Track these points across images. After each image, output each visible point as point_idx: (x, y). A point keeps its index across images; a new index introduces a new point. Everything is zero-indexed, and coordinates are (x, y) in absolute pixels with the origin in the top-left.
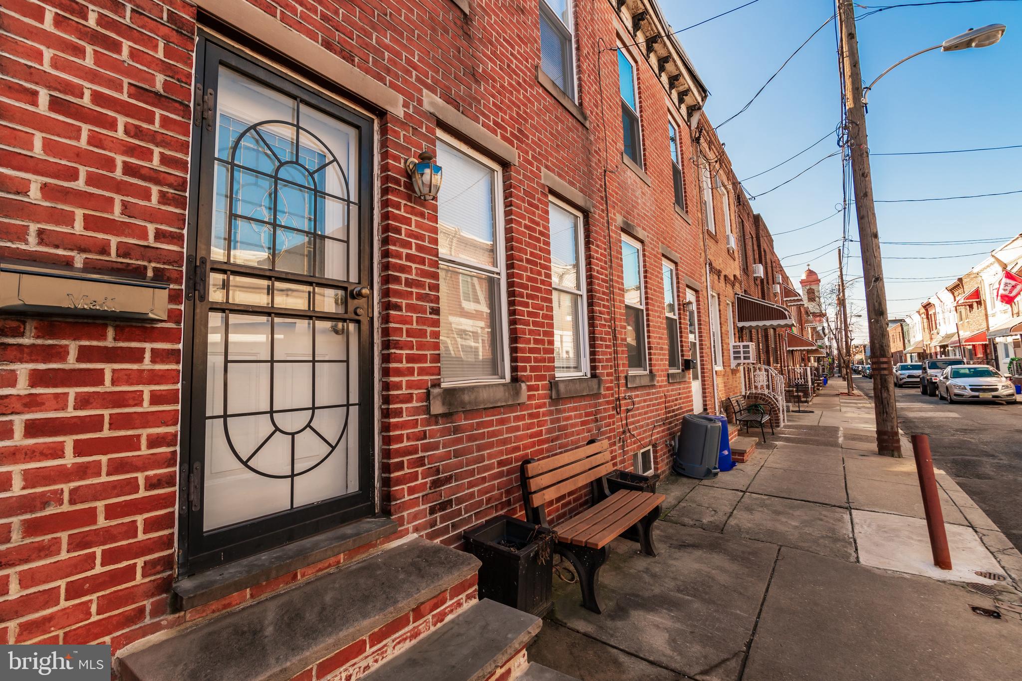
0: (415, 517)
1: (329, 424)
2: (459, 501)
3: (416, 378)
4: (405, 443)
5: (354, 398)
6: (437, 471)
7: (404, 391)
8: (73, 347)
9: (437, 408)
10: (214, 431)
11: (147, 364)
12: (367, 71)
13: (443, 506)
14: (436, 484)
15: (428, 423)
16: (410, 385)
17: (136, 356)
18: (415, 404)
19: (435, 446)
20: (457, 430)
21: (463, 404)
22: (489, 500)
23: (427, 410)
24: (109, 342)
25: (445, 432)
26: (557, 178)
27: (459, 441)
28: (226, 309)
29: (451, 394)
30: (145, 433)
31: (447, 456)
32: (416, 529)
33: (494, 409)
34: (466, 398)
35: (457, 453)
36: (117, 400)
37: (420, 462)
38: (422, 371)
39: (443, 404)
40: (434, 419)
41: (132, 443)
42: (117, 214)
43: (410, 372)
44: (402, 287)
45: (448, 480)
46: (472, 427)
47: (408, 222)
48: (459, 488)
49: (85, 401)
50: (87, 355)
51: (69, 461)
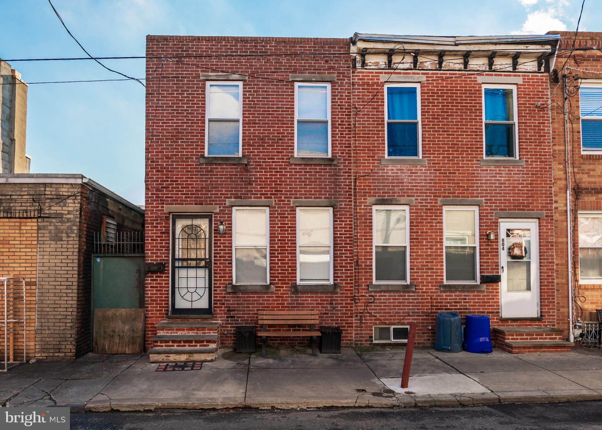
0: (221, 317)
1: (201, 291)
2: (238, 317)
3: (222, 282)
4: (218, 298)
5: (207, 286)
6: (230, 307)
7: (218, 285)
8: (155, 276)
9: (229, 290)
10: (177, 290)
11: (164, 278)
12: (207, 204)
13: (231, 317)
14: (228, 310)
15: (226, 294)
16: (220, 284)
17: (162, 277)
18: (222, 289)
19: (230, 301)
20: (237, 297)
21: (240, 290)
22: (251, 320)
23: (226, 291)
24: (159, 275)
25: (232, 297)
26: (304, 199)
27: (240, 300)
28: (179, 267)
29: (234, 287)
30: (164, 289)
31: (234, 304)
32: (221, 320)
33: (255, 293)
34: (242, 288)
35: (237, 304)
36: (160, 284)
37: (224, 304)
38: (224, 280)
39: (232, 289)
40: (229, 293)
41: (162, 291)
42: (159, 255)
43: (221, 280)
44: (218, 258)
45: (234, 310)
46: (244, 297)
47: (220, 240)
48: (240, 314)
49: (156, 284)
50: (156, 277)
51: (155, 292)
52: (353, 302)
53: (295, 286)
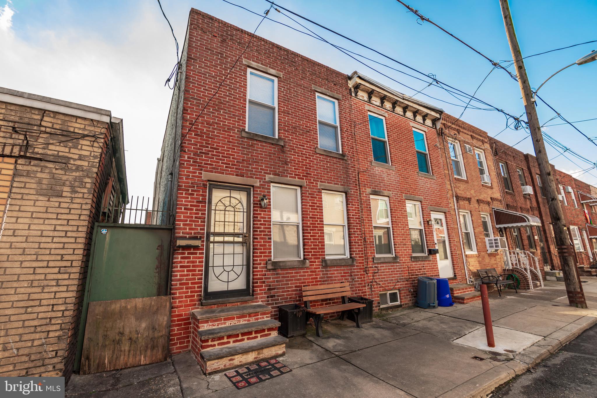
0: (262, 298)
1: (238, 270)
2: (278, 296)
3: (263, 258)
4: (259, 276)
5: (245, 263)
6: (270, 286)
7: (258, 262)
8: (186, 252)
9: (270, 267)
10: (211, 269)
11: (198, 255)
12: (248, 177)
13: (272, 297)
14: (269, 289)
15: (267, 271)
16: (260, 260)
17: (196, 254)
18: (262, 265)
19: (270, 278)
20: (277, 274)
21: (280, 266)
22: (290, 298)
23: (266, 267)
24: (192, 251)
25: (272, 274)
26: (327, 184)
27: (279, 277)
28: (214, 242)
29: (274, 263)
30: (197, 269)
31: (274, 282)
32: (262, 301)
33: (293, 268)
34: (281, 264)
35: (277, 281)
36: (193, 262)
37: (264, 282)
38: (264, 256)
39: (272, 266)
40: (269, 270)
41: (195, 271)
42: (193, 227)
43: (261, 256)
44: (258, 233)
45: (274, 289)
46: (284, 274)
47: (260, 214)
48: (279, 292)
49: (188, 262)
50: (188, 254)
51: (186, 273)
52: (365, 273)
53: (324, 261)
